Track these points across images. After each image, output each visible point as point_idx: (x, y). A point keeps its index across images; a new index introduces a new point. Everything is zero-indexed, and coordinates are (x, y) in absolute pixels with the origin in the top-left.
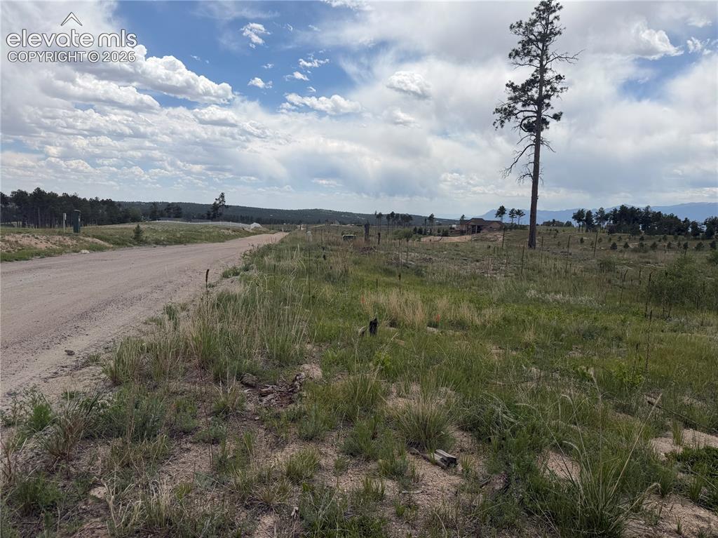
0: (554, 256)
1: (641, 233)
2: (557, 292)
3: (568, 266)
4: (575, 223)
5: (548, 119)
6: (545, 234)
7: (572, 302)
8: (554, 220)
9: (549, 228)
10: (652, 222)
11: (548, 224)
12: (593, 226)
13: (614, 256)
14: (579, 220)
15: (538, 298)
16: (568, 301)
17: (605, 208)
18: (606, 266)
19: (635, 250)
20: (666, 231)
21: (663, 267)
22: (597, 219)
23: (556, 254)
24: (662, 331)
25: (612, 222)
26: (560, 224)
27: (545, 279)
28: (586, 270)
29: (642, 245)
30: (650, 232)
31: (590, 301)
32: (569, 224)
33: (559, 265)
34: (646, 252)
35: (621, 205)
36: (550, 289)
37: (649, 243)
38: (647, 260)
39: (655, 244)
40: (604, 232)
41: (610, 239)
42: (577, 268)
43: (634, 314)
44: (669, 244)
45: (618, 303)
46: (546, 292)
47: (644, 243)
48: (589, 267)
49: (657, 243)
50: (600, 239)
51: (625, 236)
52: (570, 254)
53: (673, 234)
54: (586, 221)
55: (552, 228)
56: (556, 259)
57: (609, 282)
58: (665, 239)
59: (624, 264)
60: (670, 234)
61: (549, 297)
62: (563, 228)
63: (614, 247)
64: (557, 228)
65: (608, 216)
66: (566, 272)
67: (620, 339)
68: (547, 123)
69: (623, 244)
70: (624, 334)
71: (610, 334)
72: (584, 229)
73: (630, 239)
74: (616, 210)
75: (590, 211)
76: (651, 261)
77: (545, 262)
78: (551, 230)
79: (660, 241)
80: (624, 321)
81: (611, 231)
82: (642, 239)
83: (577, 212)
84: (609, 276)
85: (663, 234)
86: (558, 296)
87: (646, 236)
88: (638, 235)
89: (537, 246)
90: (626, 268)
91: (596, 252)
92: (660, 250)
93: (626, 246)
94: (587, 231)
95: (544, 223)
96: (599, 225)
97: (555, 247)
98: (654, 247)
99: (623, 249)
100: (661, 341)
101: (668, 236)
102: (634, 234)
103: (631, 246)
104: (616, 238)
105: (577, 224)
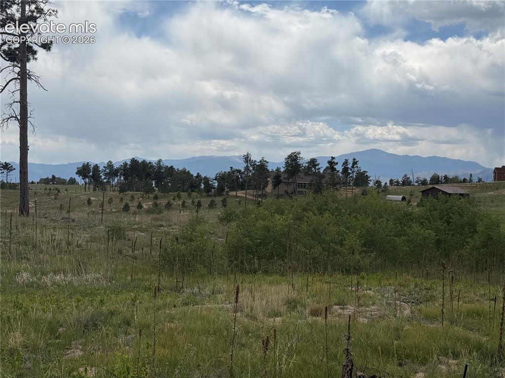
0: (52, 224)
1: (154, 190)
2: (56, 272)
3: (70, 237)
4: (79, 180)
5: (35, 48)
6: (42, 195)
7: (76, 284)
8: (53, 176)
9: (48, 187)
10: (164, 178)
11: (46, 181)
12: (102, 183)
13: (125, 219)
14: (84, 177)
15: (32, 283)
16: (71, 282)
17: (114, 162)
18: (116, 232)
19: (149, 212)
20: (180, 187)
21: (176, 231)
22: (105, 174)
23: (55, 221)
24: (175, 306)
25: (122, 178)
26: (62, 182)
27: (41, 256)
28: (93, 239)
29: (156, 205)
30: (164, 190)
31: (98, 280)
32: (72, 181)
33: (59, 235)
34: (160, 212)
35: (131, 158)
36: (48, 268)
37: (163, 202)
38: (160, 223)
39: (169, 203)
40: (114, 191)
41: (122, 200)
42: (82, 238)
43: (147, 289)
44: (184, 203)
45: (129, 277)
46: (43, 274)
47: (158, 202)
48: (97, 235)
49: (172, 201)
50: (111, 199)
51: (138, 194)
52: (73, 221)
53: (187, 191)
54: (93, 177)
55: (52, 187)
56: (54, 228)
57: (120, 252)
58: (179, 197)
59: (136, 229)
60: (184, 191)
61: (47, 280)
62: (65, 186)
63: (126, 208)
64: (58, 186)
65: (117, 171)
66: (69, 244)
67: (128, 323)
68: (34, 53)
69: (136, 204)
70: (133, 317)
71: (116, 320)
72: (92, 187)
73: (143, 198)
74: (126, 164)
75: (96, 165)
76: (164, 223)
77: (42, 233)
78: (50, 189)
79: (174, 199)
80: (134, 300)
81: (123, 189)
82: (156, 197)
83: (81, 166)
84: (119, 245)
85: (177, 191)
86: (58, 277)
87: (159, 194)
88: (152, 193)
89: (32, 211)
90: (138, 233)
91: (104, 216)
92: (175, 209)
93: (140, 206)
94: (95, 190)
95: (41, 180)
96: (108, 182)
97: (56, 210)
98: (169, 206)
99: (137, 210)
100: (172, 319)
101: (182, 193)
102: (147, 192)
103: (145, 206)
104: (128, 197)
105: (83, 182)
